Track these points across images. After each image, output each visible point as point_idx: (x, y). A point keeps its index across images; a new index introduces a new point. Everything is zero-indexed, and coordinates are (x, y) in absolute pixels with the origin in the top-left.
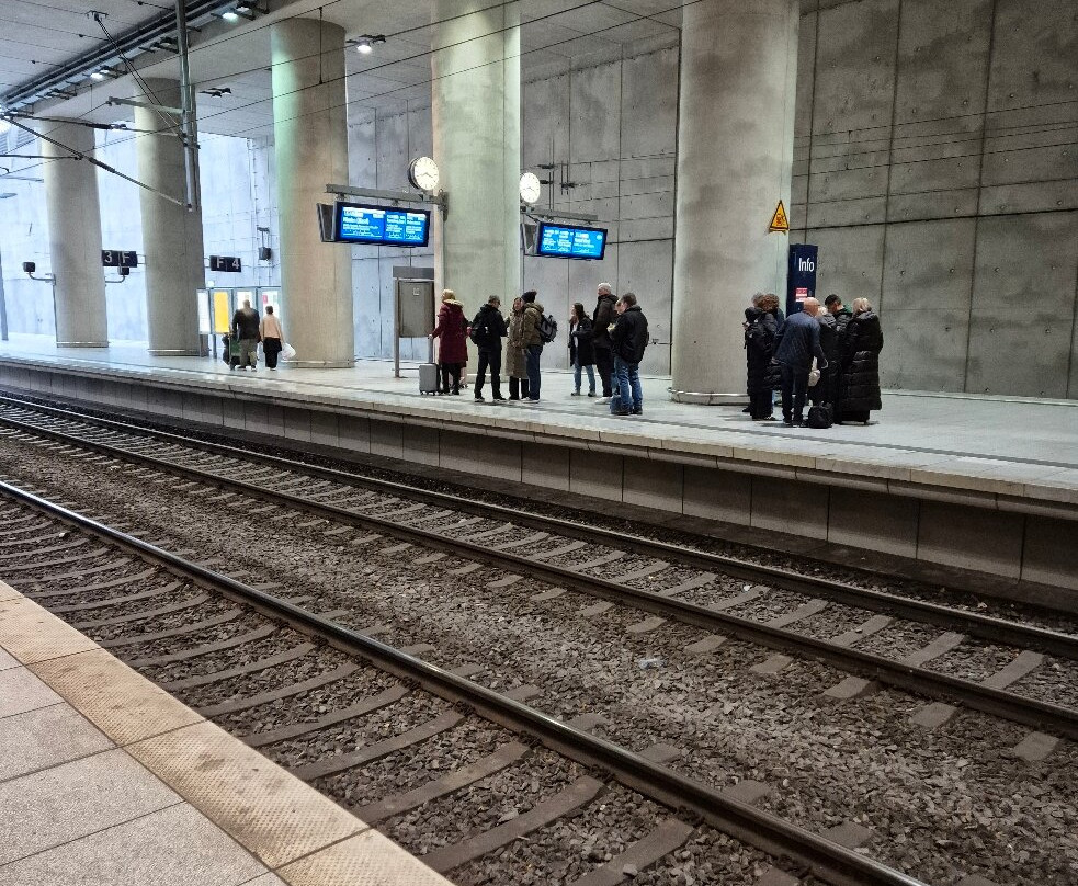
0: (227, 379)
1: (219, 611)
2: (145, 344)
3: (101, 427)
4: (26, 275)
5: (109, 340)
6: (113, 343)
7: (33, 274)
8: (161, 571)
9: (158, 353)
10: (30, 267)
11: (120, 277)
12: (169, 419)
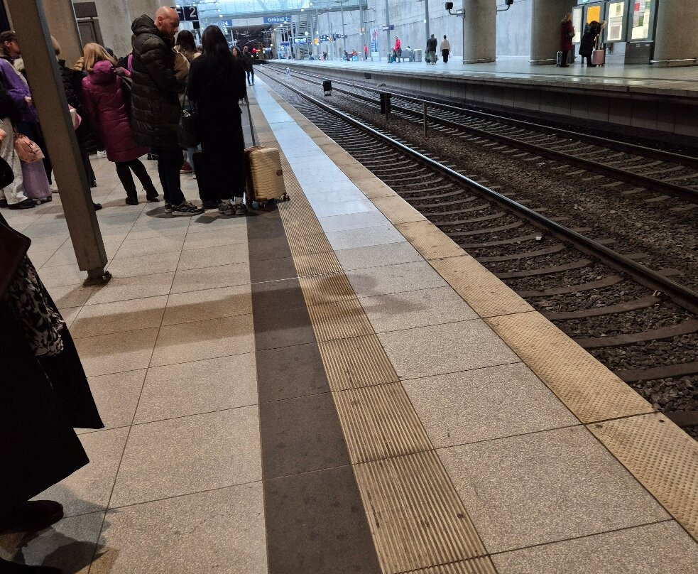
0: (582, 80)
2: (527, 58)
3: (511, 126)
4: (447, 12)
5: (497, 56)
6: (500, 58)
7: (452, 11)
9: (537, 63)
10: (449, 6)
11: (506, 7)
12: (560, 116)
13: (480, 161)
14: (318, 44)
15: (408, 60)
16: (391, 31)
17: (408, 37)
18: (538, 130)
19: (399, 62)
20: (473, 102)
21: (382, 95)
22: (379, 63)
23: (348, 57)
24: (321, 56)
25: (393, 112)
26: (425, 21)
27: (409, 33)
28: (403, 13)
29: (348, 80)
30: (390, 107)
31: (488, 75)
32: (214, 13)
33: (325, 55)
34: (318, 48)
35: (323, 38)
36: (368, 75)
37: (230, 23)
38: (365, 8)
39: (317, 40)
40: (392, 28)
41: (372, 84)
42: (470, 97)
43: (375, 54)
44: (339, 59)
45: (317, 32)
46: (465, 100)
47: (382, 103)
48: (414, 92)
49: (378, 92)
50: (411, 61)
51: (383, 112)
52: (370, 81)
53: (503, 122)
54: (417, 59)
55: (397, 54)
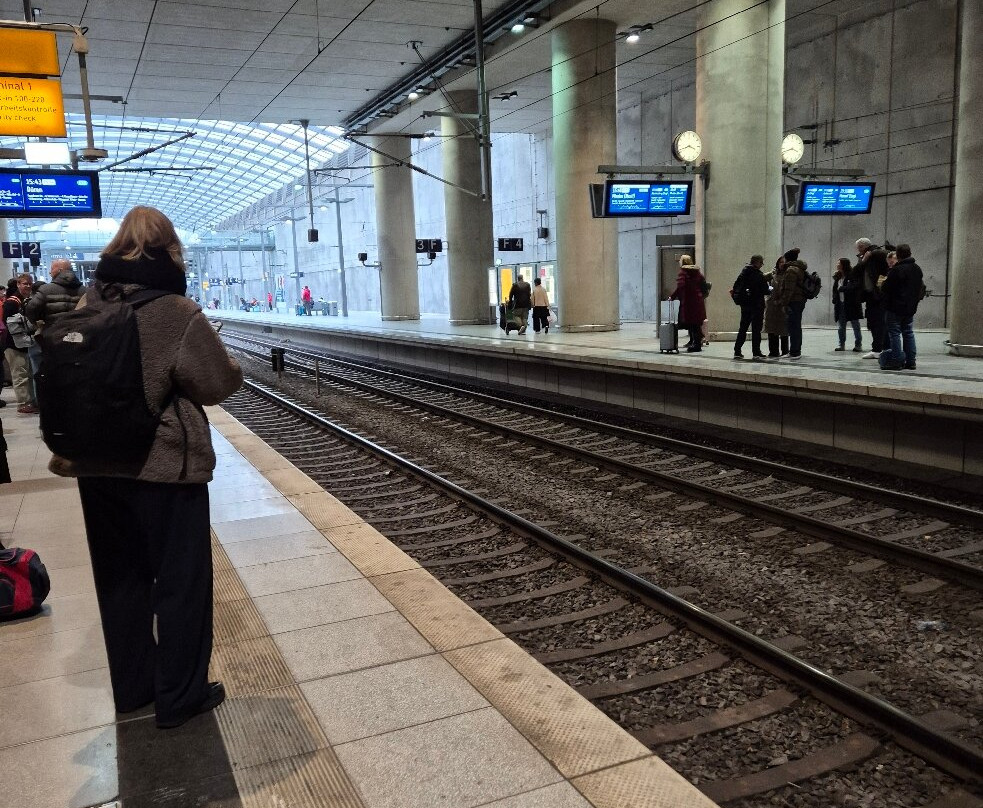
1: (507, 543)
2: (447, 317)
4: (360, 263)
5: (420, 314)
6: (423, 316)
7: (366, 263)
8: (461, 506)
9: (456, 324)
10: (363, 257)
11: (429, 261)
12: (466, 378)
13: (365, 417)
14: (208, 289)
15: (320, 313)
16: (301, 279)
17: (327, 286)
18: (438, 390)
19: (310, 315)
20: (384, 362)
21: (274, 351)
22: (286, 315)
23: (247, 306)
24: (211, 303)
25: (288, 369)
26: (340, 271)
27: (328, 280)
28: (320, 257)
29: (243, 333)
30: (283, 364)
31: (408, 334)
32: (58, 244)
33: (217, 303)
34: (207, 293)
35: (215, 282)
36: (268, 329)
37: (81, 256)
38: (271, 248)
39: (206, 284)
40: (302, 275)
41: (273, 339)
42: (383, 356)
43: (280, 305)
44: (235, 307)
45: (207, 274)
46: (377, 360)
47: (274, 359)
48: (322, 349)
49: (269, 347)
50: (325, 314)
51: (275, 369)
52: (271, 335)
53: (407, 382)
54: (331, 313)
55: (307, 305)
